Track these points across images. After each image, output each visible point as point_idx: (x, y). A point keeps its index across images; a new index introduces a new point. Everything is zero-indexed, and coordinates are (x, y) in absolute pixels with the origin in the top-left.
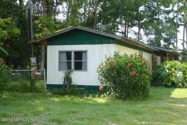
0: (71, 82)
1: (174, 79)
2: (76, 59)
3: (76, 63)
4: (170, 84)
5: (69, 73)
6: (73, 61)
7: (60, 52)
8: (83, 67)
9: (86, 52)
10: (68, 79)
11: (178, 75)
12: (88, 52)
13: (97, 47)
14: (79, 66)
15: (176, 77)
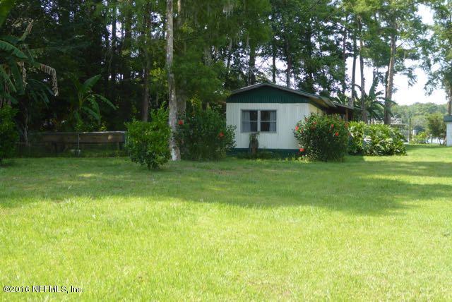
0: (257, 144)
1: (360, 145)
2: (262, 119)
3: (262, 124)
4: (355, 152)
5: (255, 135)
6: (259, 121)
7: (244, 111)
8: (271, 128)
9: (275, 111)
10: (254, 142)
11: (365, 140)
12: (278, 112)
13: (289, 106)
14: (266, 128)
15: (363, 141)
